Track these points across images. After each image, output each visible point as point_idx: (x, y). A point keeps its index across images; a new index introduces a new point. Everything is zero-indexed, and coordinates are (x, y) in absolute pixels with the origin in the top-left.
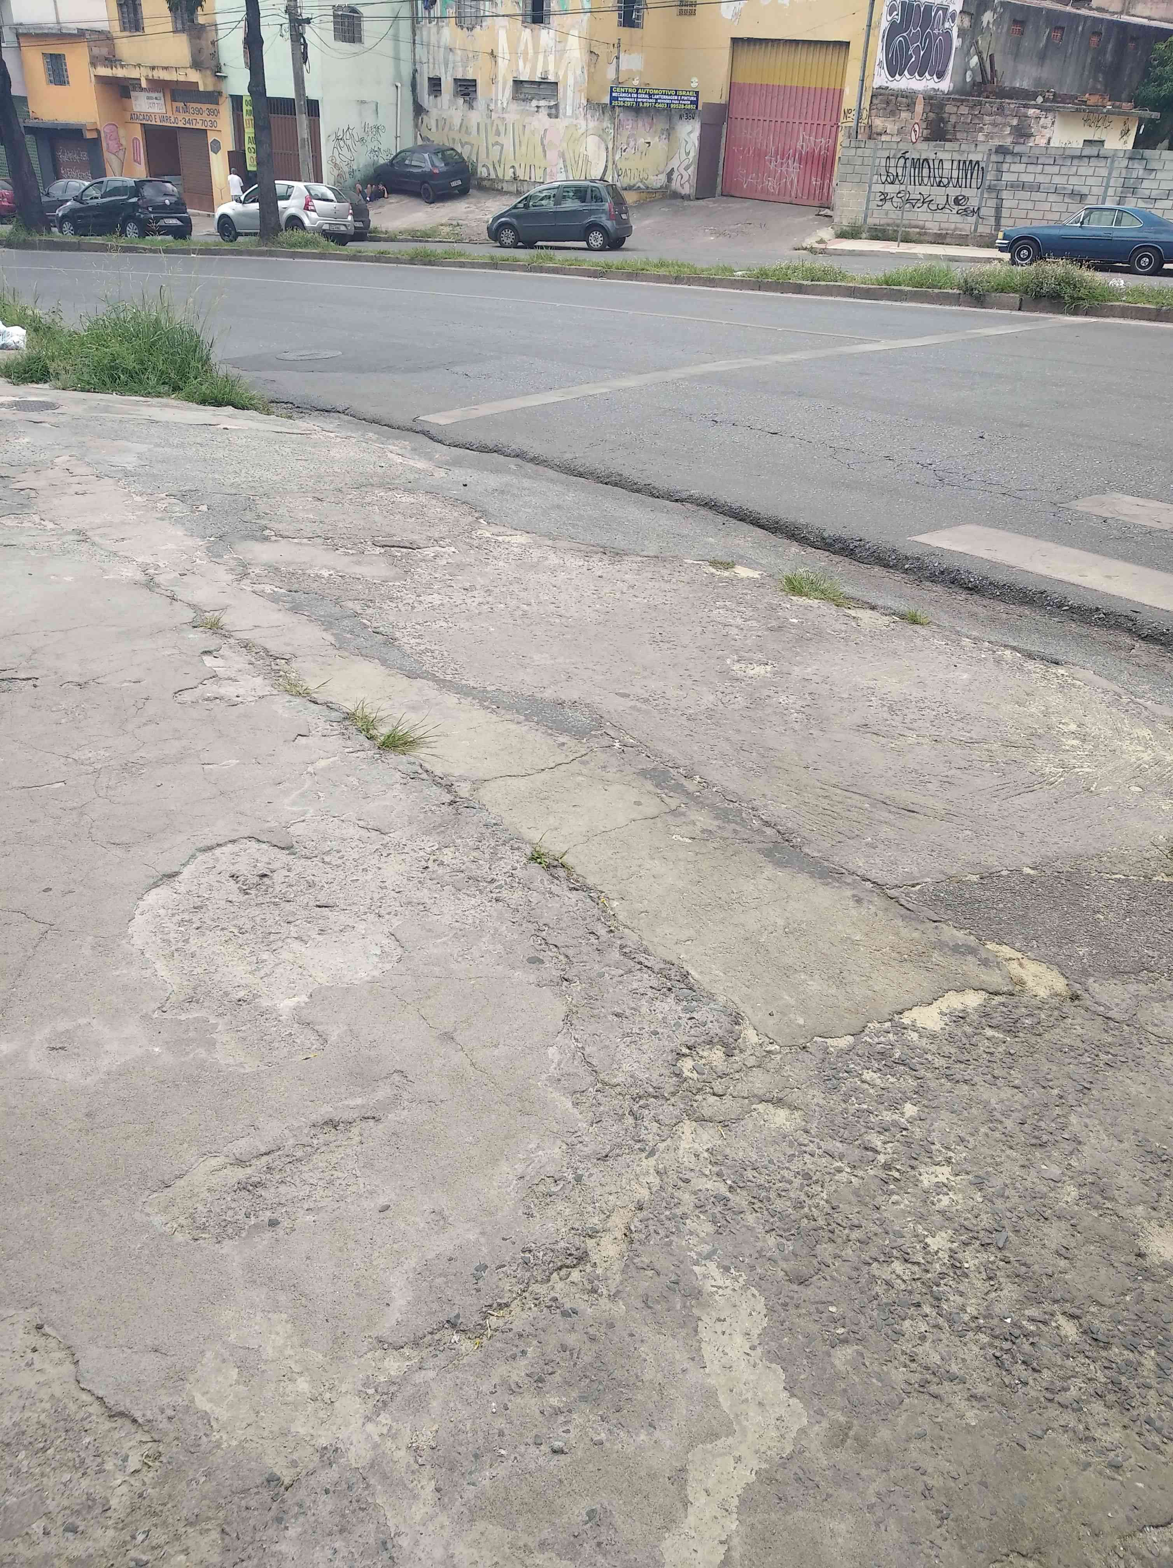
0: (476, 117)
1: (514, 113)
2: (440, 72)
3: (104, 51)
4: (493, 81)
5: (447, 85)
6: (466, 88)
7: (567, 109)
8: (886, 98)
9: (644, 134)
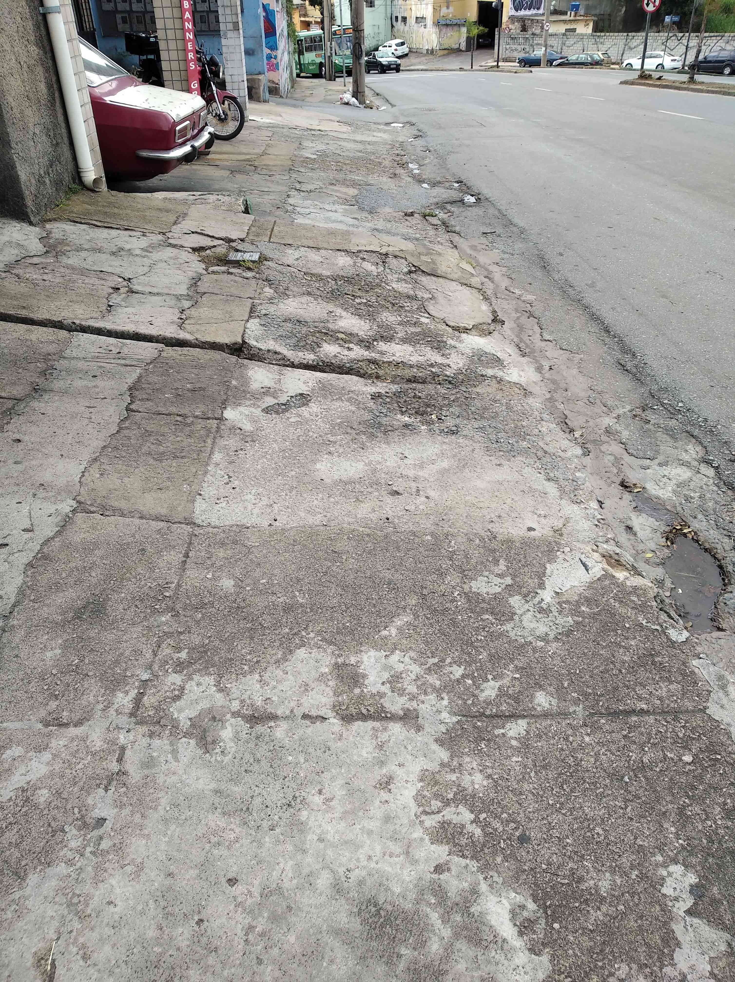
0: (407, 28)
1: (415, 26)
2: (398, 15)
3: (303, 13)
4: (411, 17)
5: (400, 19)
6: (404, 19)
7: (428, 26)
8: (512, 19)
9: (450, 32)
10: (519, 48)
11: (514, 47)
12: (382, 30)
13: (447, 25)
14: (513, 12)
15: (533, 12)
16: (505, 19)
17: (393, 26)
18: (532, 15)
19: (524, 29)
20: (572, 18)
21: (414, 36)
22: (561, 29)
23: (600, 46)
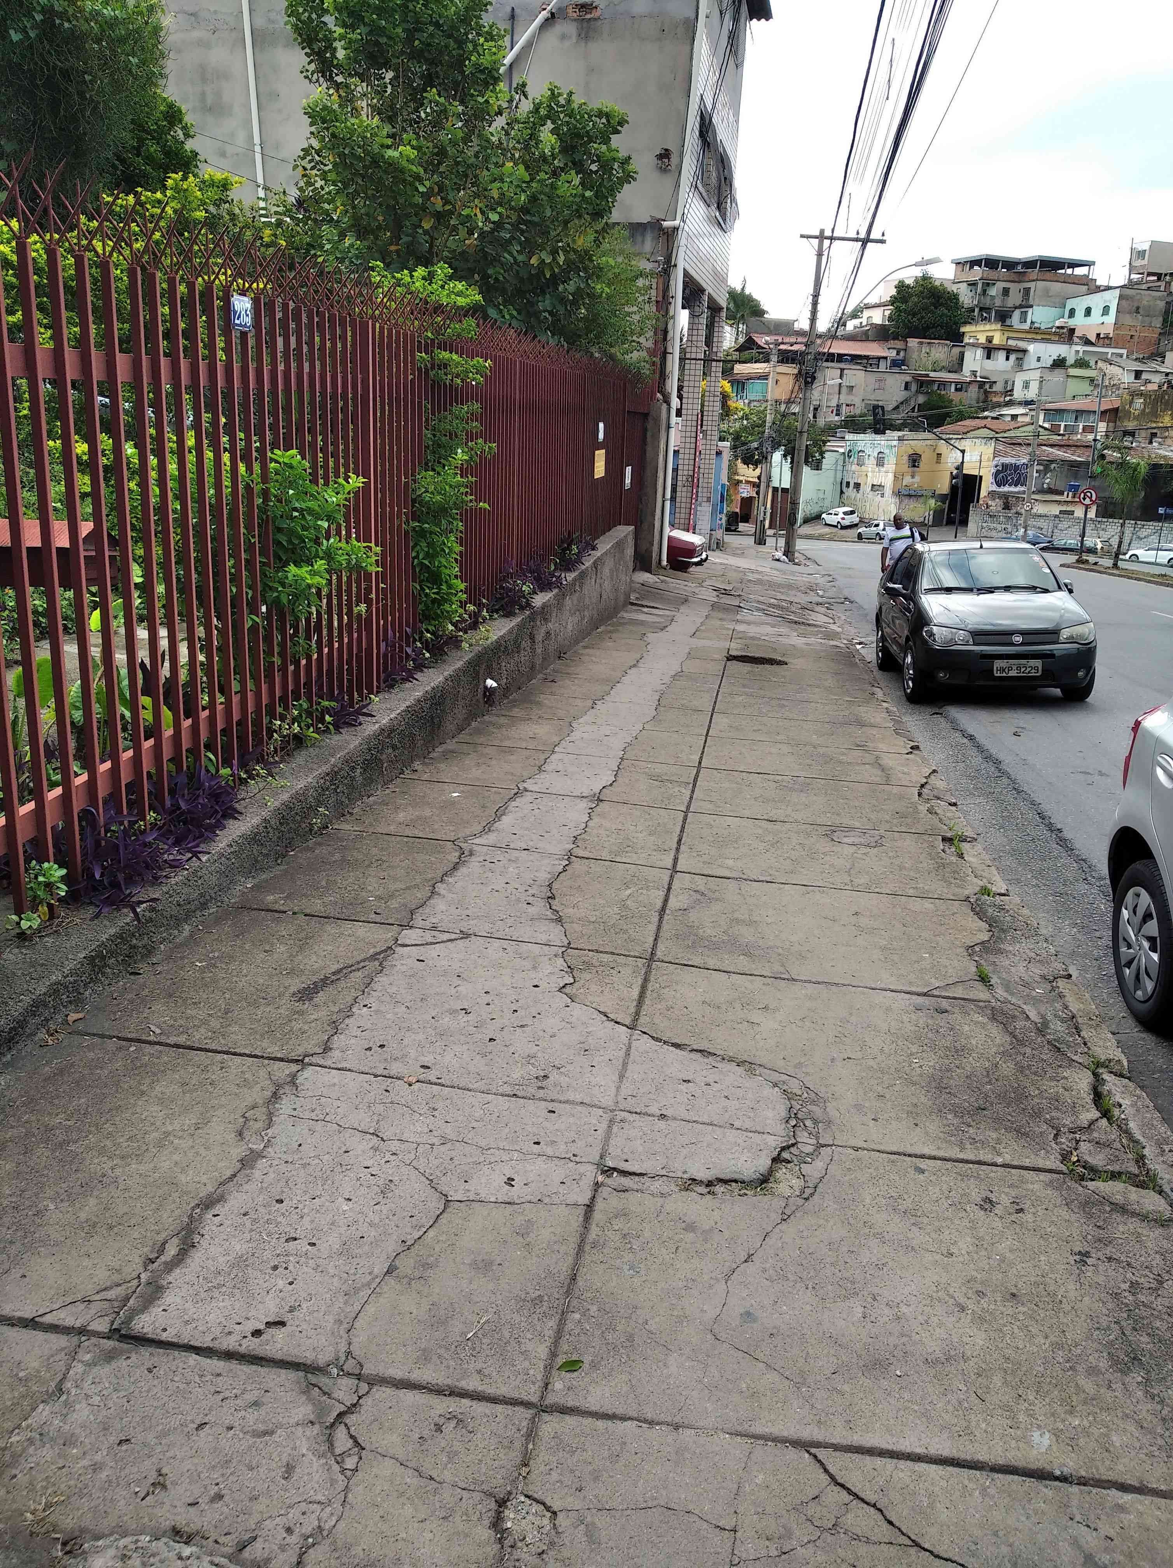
0: (859, 496)
1: (871, 495)
2: (850, 480)
4: (866, 484)
5: (852, 485)
6: (857, 486)
7: (886, 495)
8: (992, 494)
9: (912, 504)
10: (999, 527)
11: (992, 526)
12: (829, 495)
13: (910, 496)
14: (994, 488)
15: (1019, 488)
16: (983, 493)
17: (842, 492)
18: (1019, 493)
19: (1007, 507)
20: (1070, 499)
21: (868, 505)
22: (1055, 510)
23: (1102, 533)
